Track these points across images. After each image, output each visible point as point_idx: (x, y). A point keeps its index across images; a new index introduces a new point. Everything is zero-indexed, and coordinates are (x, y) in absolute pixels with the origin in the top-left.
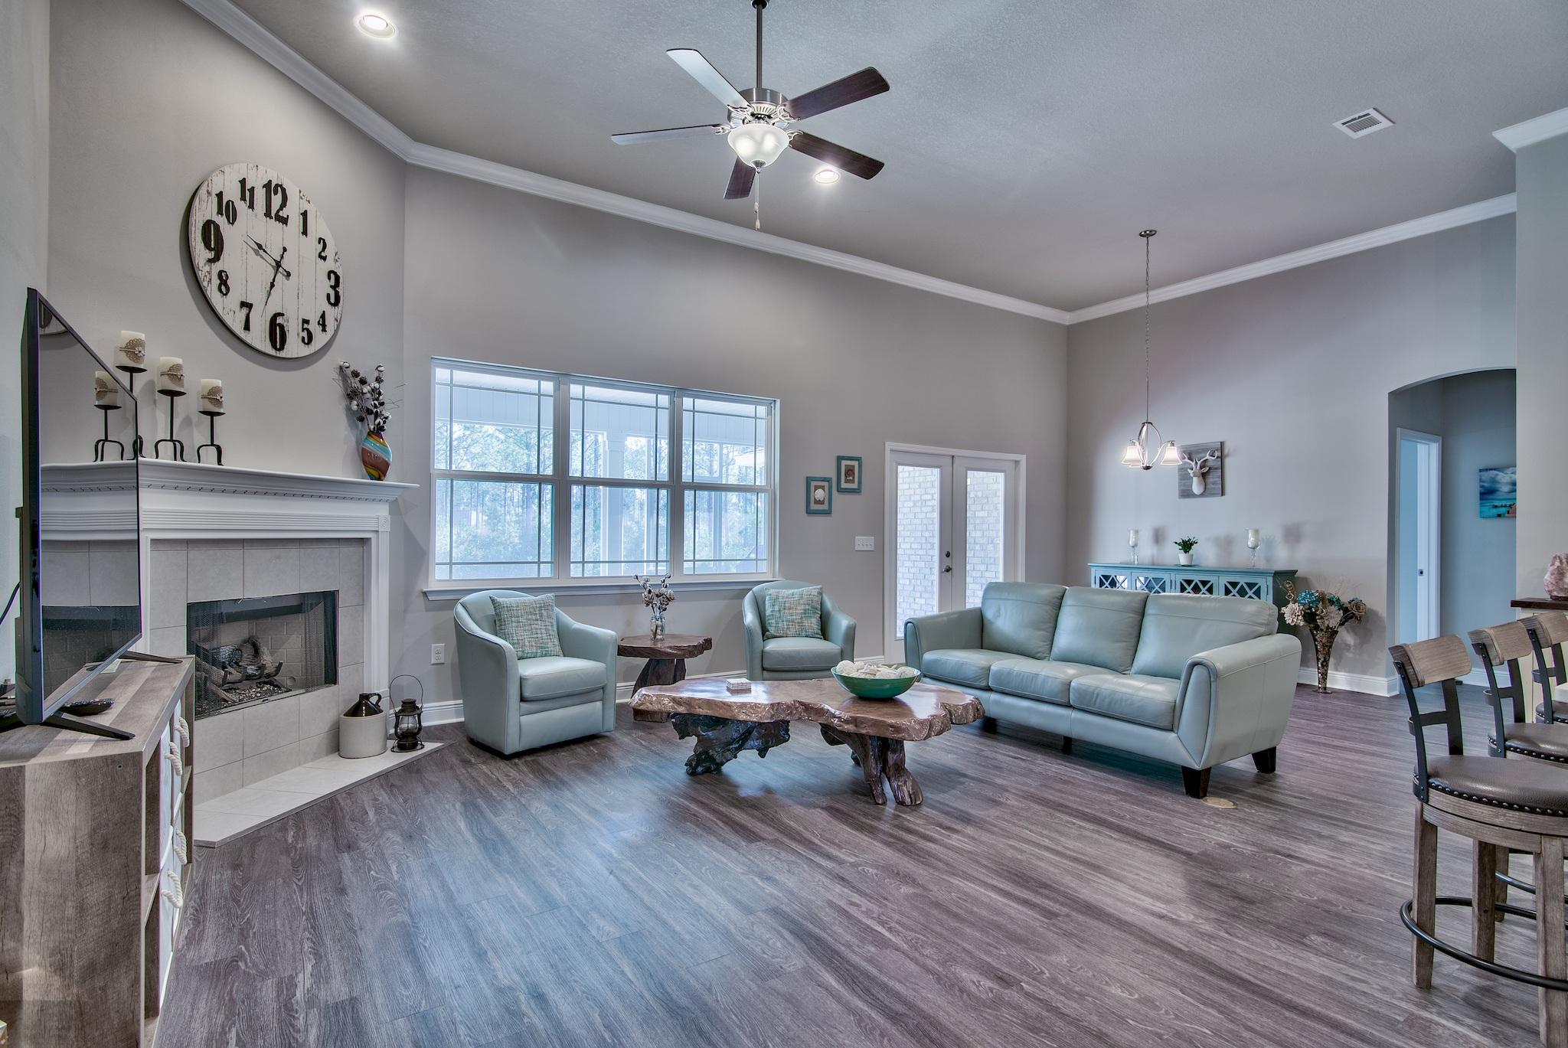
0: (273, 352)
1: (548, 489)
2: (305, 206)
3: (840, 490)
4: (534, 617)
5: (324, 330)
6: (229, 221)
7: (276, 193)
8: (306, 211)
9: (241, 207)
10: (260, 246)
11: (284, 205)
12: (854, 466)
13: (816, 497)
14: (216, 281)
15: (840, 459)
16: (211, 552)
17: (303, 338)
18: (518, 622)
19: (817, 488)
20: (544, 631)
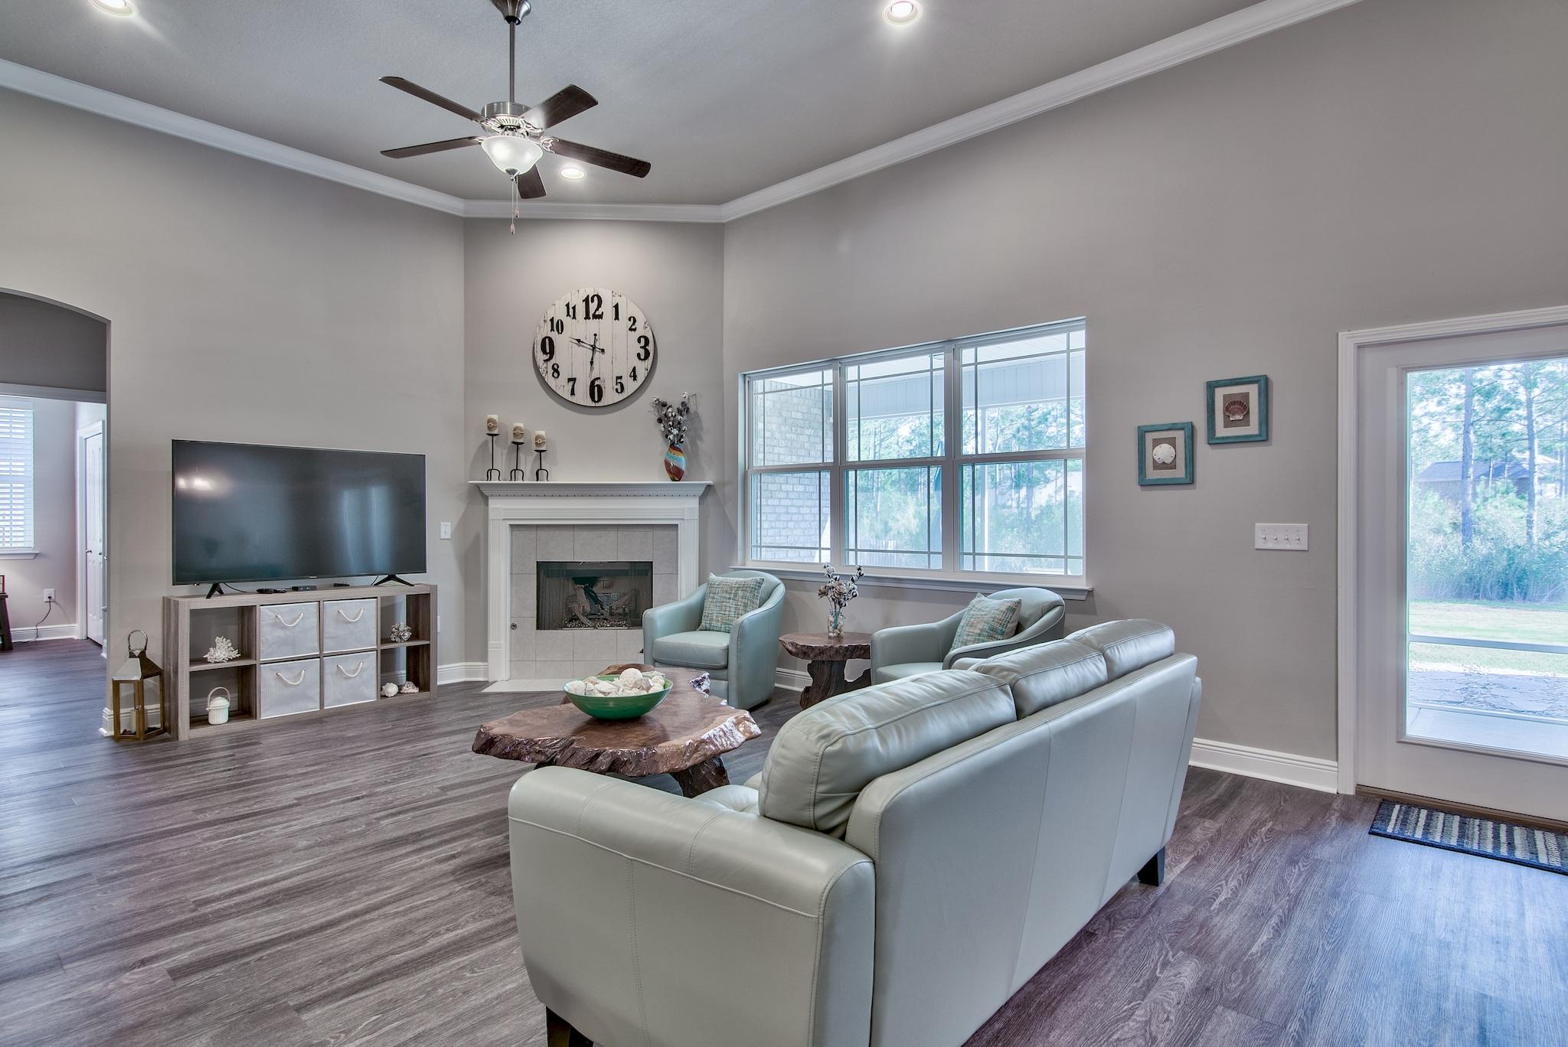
0: (593, 404)
1: (826, 476)
2: (617, 300)
3: (1214, 441)
4: (728, 596)
5: (635, 379)
6: (558, 332)
7: (593, 301)
8: (617, 305)
9: (567, 321)
10: (579, 341)
11: (599, 306)
12: (1246, 395)
13: (1156, 458)
14: (551, 371)
15: (1211, 387)
16: (551, 533)
17: (617, 390)
18: (713, 598)
19: (1157, 442)
20: (733, 610)
